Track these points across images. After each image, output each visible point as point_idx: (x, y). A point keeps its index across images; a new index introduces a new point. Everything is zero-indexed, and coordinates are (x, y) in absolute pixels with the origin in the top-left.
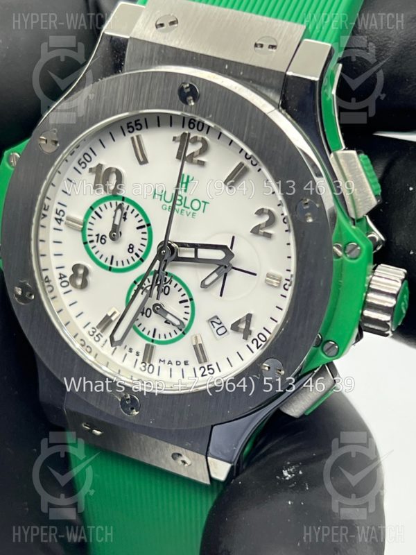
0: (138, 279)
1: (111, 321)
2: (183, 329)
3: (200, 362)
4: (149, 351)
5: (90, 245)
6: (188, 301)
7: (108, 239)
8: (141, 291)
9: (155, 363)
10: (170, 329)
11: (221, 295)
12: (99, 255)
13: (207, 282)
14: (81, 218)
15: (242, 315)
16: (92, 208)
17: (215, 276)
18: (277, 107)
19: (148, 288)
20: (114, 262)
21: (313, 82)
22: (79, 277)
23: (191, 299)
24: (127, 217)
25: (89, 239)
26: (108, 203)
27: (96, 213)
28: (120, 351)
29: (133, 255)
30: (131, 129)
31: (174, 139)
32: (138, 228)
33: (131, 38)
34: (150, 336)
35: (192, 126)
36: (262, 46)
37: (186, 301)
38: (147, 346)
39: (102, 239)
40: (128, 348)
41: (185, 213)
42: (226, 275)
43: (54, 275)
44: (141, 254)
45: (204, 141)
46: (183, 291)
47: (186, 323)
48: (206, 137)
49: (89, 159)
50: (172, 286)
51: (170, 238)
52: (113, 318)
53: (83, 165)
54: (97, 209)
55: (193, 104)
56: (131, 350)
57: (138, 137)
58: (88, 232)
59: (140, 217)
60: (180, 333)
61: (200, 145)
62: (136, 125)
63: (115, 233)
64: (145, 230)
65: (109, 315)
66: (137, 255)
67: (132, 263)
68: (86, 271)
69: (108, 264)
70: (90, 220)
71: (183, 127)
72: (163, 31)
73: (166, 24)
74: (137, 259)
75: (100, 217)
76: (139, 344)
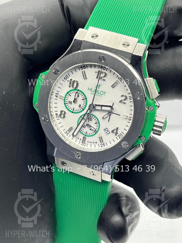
0: (82, 116)
1: (72, 129)
2: (96, 132)
3: (101, 142)
4: (84, 139)
5: (67, 105)
6: (98, 123)
7: (73, 103)
8: (83, 119)
9: (86, 142)
10: (91, 132)
11: (109, 121)
12: (69, 108)
13: (104, 117)
14: (64, 96)
15: (115, 128)
16: (68, 93)
17: (107, 115)
18: (129, 64)
19: (86, 119)
20: (74, 110)
21: (140, 57)
22: (62, 115)
23: (99, 123)
24: (79, 96)
25: (66, 102)
26: (73, 91)
27: (69, 94)
28: (75, 139)
29: (81, 108)
30: (82, 69)
31: (96, 72)
32: (83, 100)
33: (83, 40)
34: (85, 134)
35: (102, 68)
36: (125, 45)
37: (97, 123)
38: (84, 137)
39: (70, 103)
40: (77, 138)
41: (98, 95)
42: (110, 115)
43: (54, 114)
44: (83, 108)
45: (105, 73)
46: (96, 120)
47: (97, 130)
48: (106, 72)
49: (67, 77)
50: (93, 118)
51: (93, 103)
52: (73, 128)
53: (66, 79)
54: (69, 93)
55: (103, 62)
56: (78, 138)
57: (84, 71)
58: (66, 100)
59: (83, 96)
60: (94, 133)
61: (104, 74)
62: (84, 67)
63: (75, 101)
64: (85, 100)
65: (72, 127)
66: (82, 108)
67: (80, 110)
68: (65, 113)
69: (72, 111)
70: (67, 96)
71: (99, 68)
72: (93, 38)
73: (95, 36)
74: (82, 109)
75: (70, 96)
76: (81, 136)
